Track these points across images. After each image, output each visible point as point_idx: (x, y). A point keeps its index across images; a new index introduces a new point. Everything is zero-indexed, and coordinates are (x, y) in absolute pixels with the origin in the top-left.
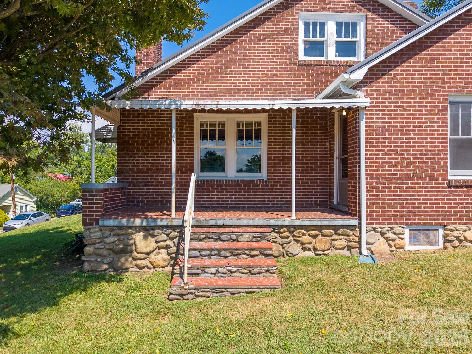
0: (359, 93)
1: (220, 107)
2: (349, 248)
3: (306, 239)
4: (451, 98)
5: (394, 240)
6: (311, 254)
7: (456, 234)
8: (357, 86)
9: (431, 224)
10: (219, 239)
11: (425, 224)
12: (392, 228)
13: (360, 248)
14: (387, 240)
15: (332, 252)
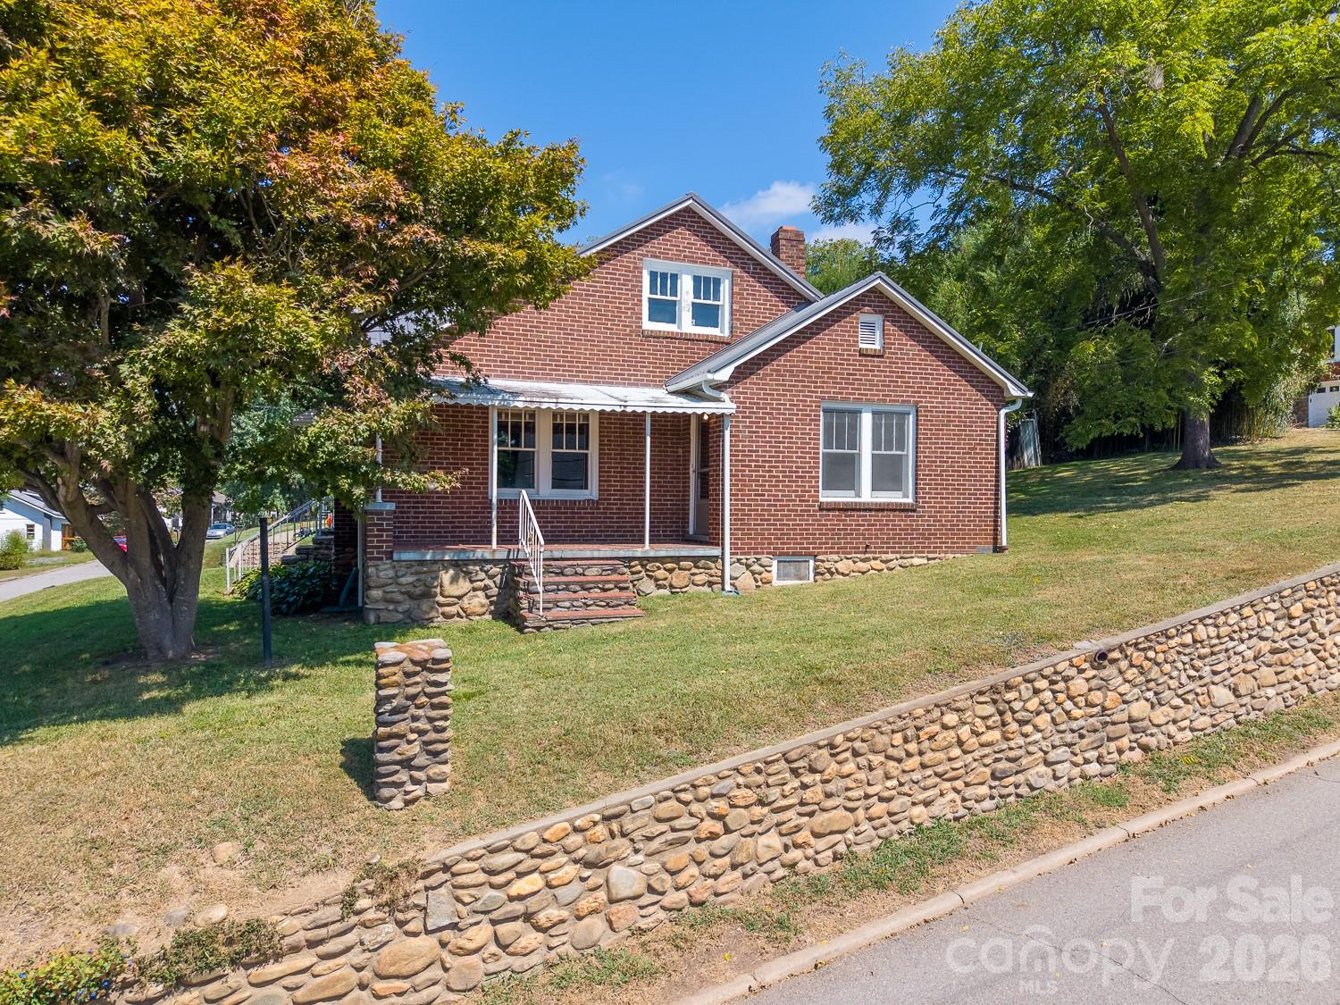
0: (724, 396)
1: (560, 406)
2: (710, 584)
3: (661, 574)
4: (825, 405)
5: (760, 574)
6: (666, 592)
7: (827, 565)
8: (720, 387)
9: (801, 554)
10: (562, 574)
11: (794, 554)
12: (758, 559)
13: (723, 583)
14: (753, 573)
15: (692, 589)
